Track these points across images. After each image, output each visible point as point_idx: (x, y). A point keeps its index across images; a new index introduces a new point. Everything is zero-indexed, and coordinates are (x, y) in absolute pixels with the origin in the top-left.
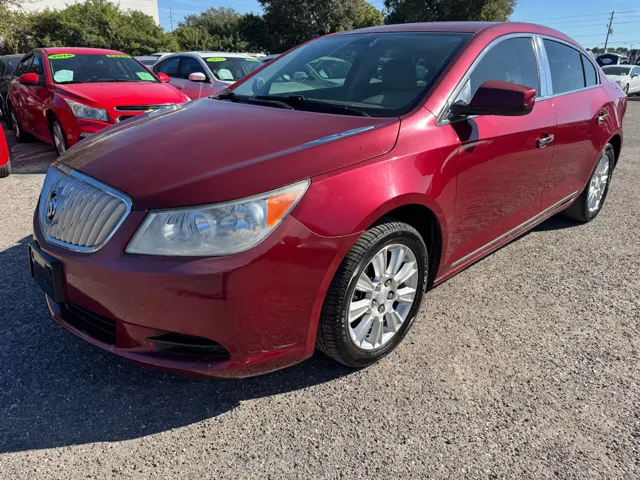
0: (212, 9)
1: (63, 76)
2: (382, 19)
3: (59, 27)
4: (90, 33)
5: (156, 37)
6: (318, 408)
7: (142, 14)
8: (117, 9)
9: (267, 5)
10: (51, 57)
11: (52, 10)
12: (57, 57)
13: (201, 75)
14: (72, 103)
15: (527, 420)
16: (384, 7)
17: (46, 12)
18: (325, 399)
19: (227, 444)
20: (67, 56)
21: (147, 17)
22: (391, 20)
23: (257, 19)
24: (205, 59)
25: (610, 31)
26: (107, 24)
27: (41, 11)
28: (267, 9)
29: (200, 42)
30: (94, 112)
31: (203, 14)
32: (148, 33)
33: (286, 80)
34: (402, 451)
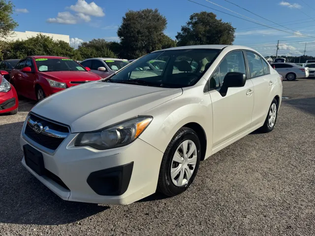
0: (95, 40)
1: (43, 68)
2: (175, 44)
3: (24, 48)
4: (39, 50)
5: (71, 52)
6: (203, 206)
7: (64, 42)
8: (52, 39)
9: (122, 38)
10: (36, 60)
11: (21, 40)
12: (40, 60)
13: (104, 68)
14: (50, 81)
15: (295, 207)
16: (176, 39)
17: (17, 41)
18: (204, 202)
19: (168, 221)
20: (44, 60)
21: (66, 43)
22: (179, 44)
23: (117, 44)
24: (105, 61)
25: (278, 49)
26: (47, 46)
27: (15, 41)
28: (122, 39)
29: (91, 55)
30: (59, 84)
31: (90, 42)
32: (67, 50)
33: (141, 70)
34: (246, 221)
